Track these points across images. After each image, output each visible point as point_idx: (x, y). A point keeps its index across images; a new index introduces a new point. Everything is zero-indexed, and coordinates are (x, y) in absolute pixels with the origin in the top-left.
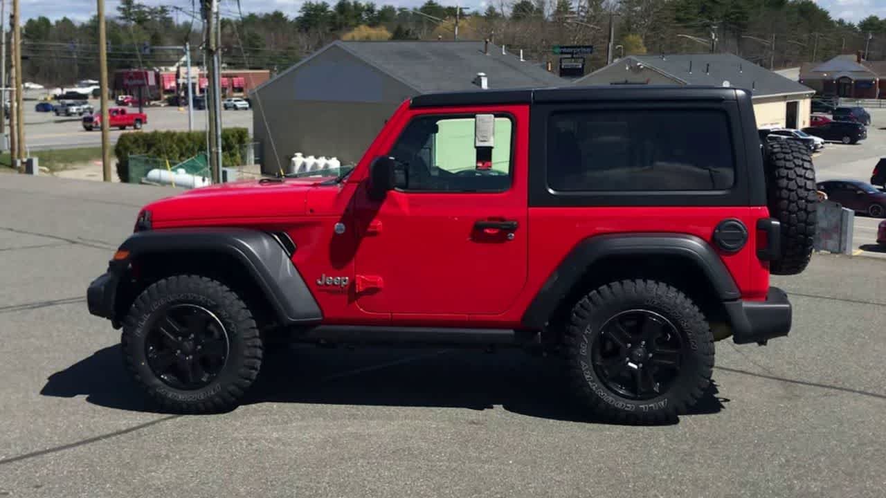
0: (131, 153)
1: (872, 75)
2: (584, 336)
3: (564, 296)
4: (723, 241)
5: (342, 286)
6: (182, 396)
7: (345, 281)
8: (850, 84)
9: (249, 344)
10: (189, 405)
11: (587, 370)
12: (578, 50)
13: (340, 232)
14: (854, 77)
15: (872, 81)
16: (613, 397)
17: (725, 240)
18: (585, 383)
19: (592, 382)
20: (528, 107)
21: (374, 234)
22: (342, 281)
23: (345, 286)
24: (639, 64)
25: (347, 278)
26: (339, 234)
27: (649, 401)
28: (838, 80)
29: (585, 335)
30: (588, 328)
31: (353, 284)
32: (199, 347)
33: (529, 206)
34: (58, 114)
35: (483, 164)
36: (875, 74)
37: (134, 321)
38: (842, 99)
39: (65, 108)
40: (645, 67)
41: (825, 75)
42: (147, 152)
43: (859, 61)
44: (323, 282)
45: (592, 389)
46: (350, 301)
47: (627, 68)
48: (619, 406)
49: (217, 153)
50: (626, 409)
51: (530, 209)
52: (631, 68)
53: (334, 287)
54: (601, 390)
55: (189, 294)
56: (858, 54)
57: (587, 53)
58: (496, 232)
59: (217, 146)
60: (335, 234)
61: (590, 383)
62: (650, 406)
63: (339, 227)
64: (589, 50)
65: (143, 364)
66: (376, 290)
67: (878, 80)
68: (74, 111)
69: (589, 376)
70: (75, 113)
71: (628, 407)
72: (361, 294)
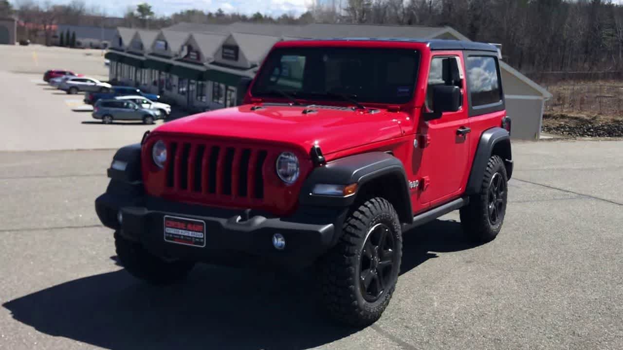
13: (416, 146)
21: (428, 145)
23: (417, 187)
31: (420, 184)
33: (468, 117)
46: (418, 198)
60: (414, 149)
72: (423, 191)
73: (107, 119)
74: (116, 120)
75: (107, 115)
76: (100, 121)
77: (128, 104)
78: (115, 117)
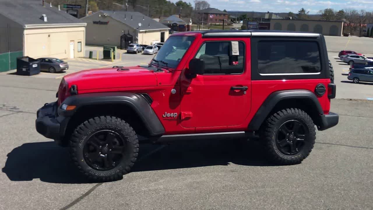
1: (184, 23)
4: (319, 92)
5: (175, 117)
6: (102, 174)
7: (176, 115)
8: (177, 26)
9: (136, 146)
10: (106, 177)
11: (274, 145)
12: (75, 7)
13: (174, 93)
14: (178, 24)
15: (184, 25)
16: (283, 155)
18: (273, 151)
20: (250, 39)
21: (189, 93)
22: (174, 115)
23: (176, 117)
24: (105, 14)
25: (176, 113)
26: (173, 94)
27: (295, 155)
28: (173, 24)
29: (274, 132)
30: (275, 128)
31: (180, 116)
32: (111, 150)
33: (251, 80)
35: (235, 62)
36: (185, 22)
37: (78, 140)
38: (175, 31)
40: (107, 16)
41: (168, 22)
43: (180, 17)
44: (166, 116)
45: (276, 153)
46: (178, 124)
47: (100, 16)
48: (285, 158)
50: (288, 159)
51: (252, 81)
52: (101, 16)
53: (171, 118)
54: (279, 153)
55: (107, 125)
56: (180, 15)
57: (79, 8)
58: (239, 91)
60: (172, 94)
61: (275, 150)
62: (296, 157)
63: (173, 91)
64: (79, 7)
65: (82, 160)
66: (189, 118)
67: (186, 25)
69: (275, 148)
72: (183, 120)
73: (356, 80)
74: (360, 81)
75: (357, 78)
76: (352, 81)
77: (370, 71)
78: (360, 80)
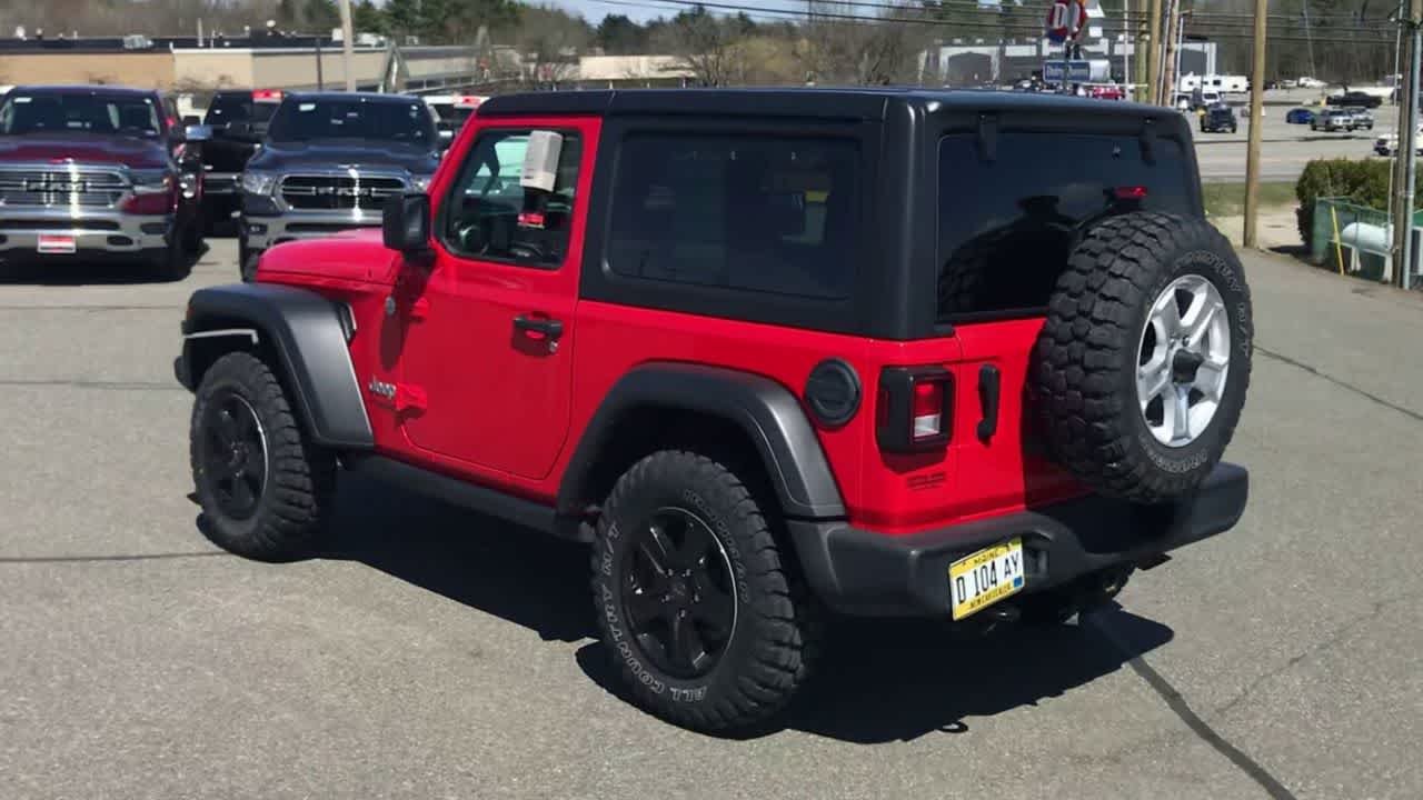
0: (1321, 194)
2: (608, 540)
3: (589, 464)
4: (817, 402)
5: (390, 398)
7: (392, 390)
11: (610, 602)
13: (390, 312)
17: (822, 401)
19: (616, 625)
20: (600, 120)
21: (420, 320)
22: (389, 390)
25: (394, 386)
26: (389, 316)
27: (684, 683)
29: (610, 539)
30: (613, 527)
33: (583, 298)
34: (1314, 129)
39: (1326, 119)
42: (1349, 194)
44: (374, 388)
45: (613, 639)
46: (397, 425)
48: (644, 680)
49: (1406, 200)
50: (653, 688)
51: (581, 303)
53: (383, 398)
54: (625, 643)
58: (538, 337)
59: (1407, 188)
60: (386, 315)
61: (612, 627)
62: (684, 692)
63: (390, 303)
66: (420, 411)
68: (1340, 124)
69: (611, 613)
70: (1340, 127)
71: (656, 686)
72: (406, 414)
